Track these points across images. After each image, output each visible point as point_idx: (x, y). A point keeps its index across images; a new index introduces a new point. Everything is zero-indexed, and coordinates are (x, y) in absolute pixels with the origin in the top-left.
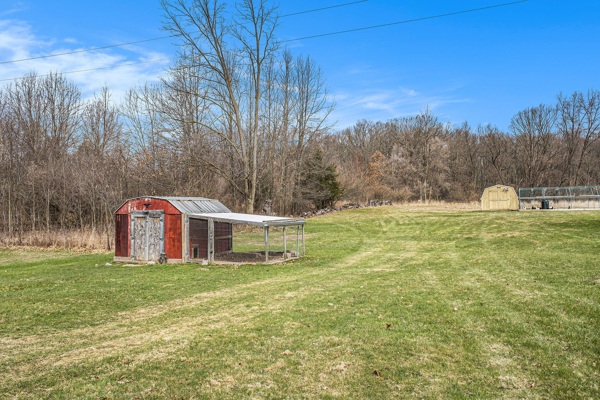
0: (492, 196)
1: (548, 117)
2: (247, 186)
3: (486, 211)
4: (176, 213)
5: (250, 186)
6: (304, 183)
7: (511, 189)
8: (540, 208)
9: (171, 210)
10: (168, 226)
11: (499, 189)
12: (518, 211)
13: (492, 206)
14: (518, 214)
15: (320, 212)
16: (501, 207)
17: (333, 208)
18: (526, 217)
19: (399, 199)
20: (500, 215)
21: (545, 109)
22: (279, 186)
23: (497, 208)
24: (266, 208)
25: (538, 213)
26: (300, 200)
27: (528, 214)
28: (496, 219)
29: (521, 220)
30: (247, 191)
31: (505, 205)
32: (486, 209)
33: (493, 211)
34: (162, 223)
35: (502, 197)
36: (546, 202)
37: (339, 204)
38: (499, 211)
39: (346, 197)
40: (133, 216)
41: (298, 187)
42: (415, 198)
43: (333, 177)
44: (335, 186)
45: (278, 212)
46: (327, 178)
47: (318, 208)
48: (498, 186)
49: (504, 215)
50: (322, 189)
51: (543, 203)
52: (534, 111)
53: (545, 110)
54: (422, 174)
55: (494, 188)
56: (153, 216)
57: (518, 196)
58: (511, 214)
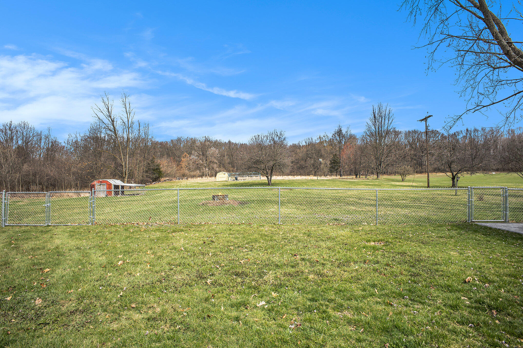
0: (220, 176)
2: (124, 174)
4: (110, 184)
5: (126, 174)
6: (147, 172)
7: (227, 173)
9: (108, 183)
10: (108, 187)
12: (228, 181)
13: (220, 180)
15: (153, 183)
16: (223, 180)
17: (160, 181)
19: (193, 177)
20: (223, 183)
22: (136, 172)
23: (222, 180)
24: (132, 182)
26: (145, 178)
30: (124, 176)
31: (225, 179)
32: (218, 181)
34: (106, 187)
35: (224, 176)
37: (162, 179)
39: (166, 176)
40: (96, 185)
41: (144, 173)
42: (202, 176)
43: (159, 169)
44: (160, 172)
45: (135, 182)
46: (157, 169)
47: (153, 181)
48: (222, 172)
50: (154, 174)
51: (236, 178)
54: (205, 165)
55: (220, 173)
56: (103, 185)
57: (228, 175)
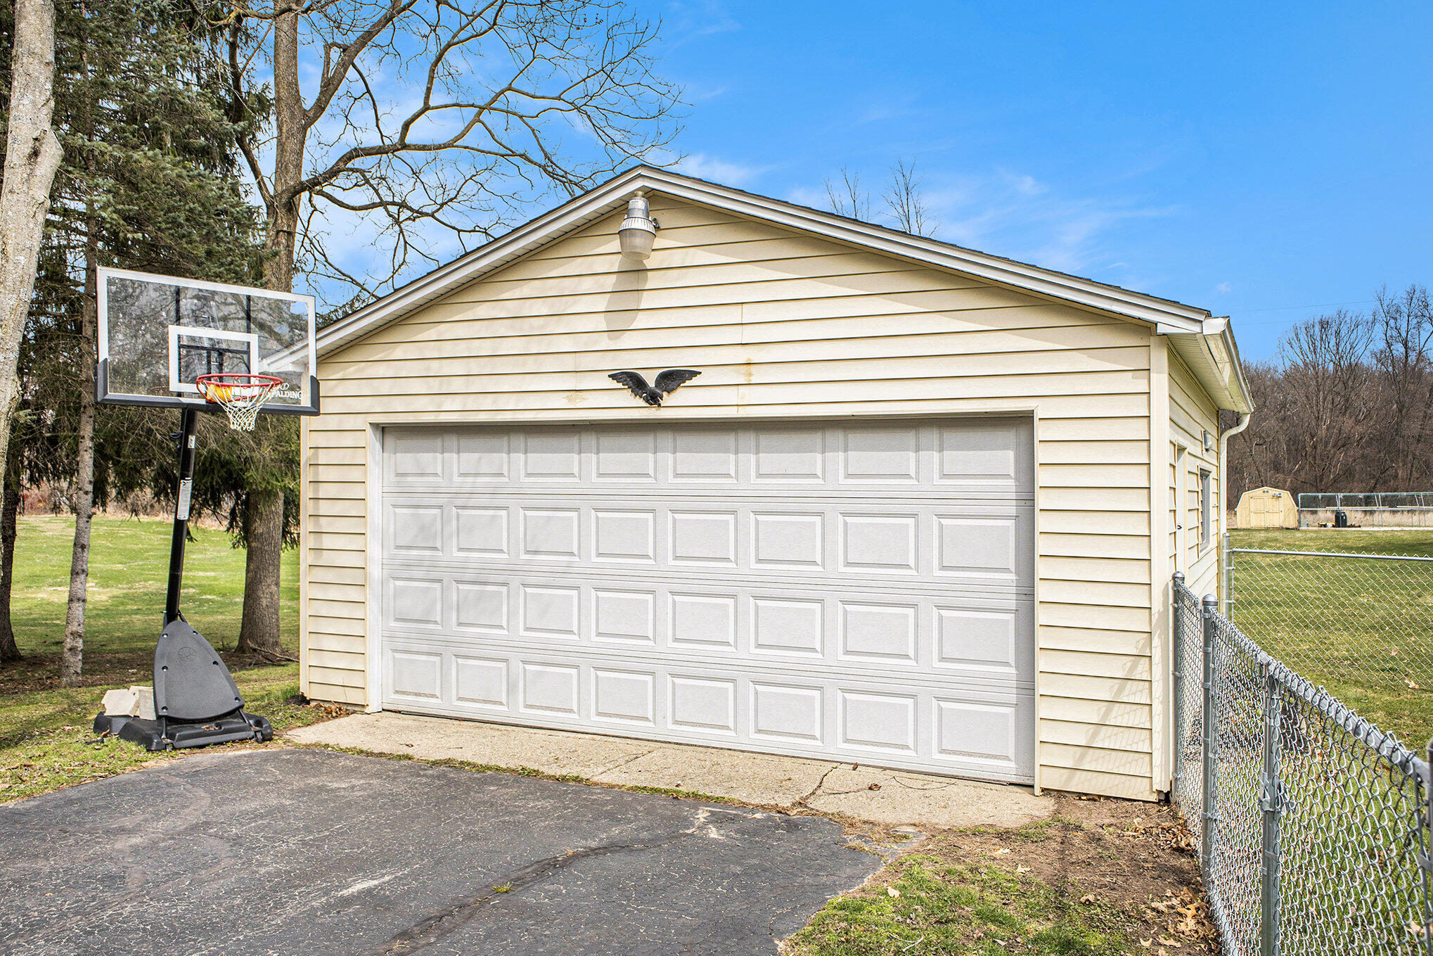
0: (1254, 505)
1: (1353, 336)
3: (1244, 529)
7: (1286, 495)
8: (1333, 526)
11: (1266, 494)
12: (1297, 529)
13: (1255, 522)
14: (1298, 534)
18: (1311, 539)
20: (1271, 535)
21: (1348, 319)
23: (1263, 524)
25: (1329, 534)
27: (1314, 535)
28: (1267, 541)
29: (1305, 543)
31: (1277, 521)
32: (1244, 526)
33: (1259, 530)
35: (1271, 507)
36: (1342, 517)
38: (1267, 529)
48: (1265, 488)
49: (1277, 534)
51: (1337, 518)
52: (1324, 325)
53: (1349, 321)
55: (1259, 492)
57: (1298, 506)
58: (1288, 534)
